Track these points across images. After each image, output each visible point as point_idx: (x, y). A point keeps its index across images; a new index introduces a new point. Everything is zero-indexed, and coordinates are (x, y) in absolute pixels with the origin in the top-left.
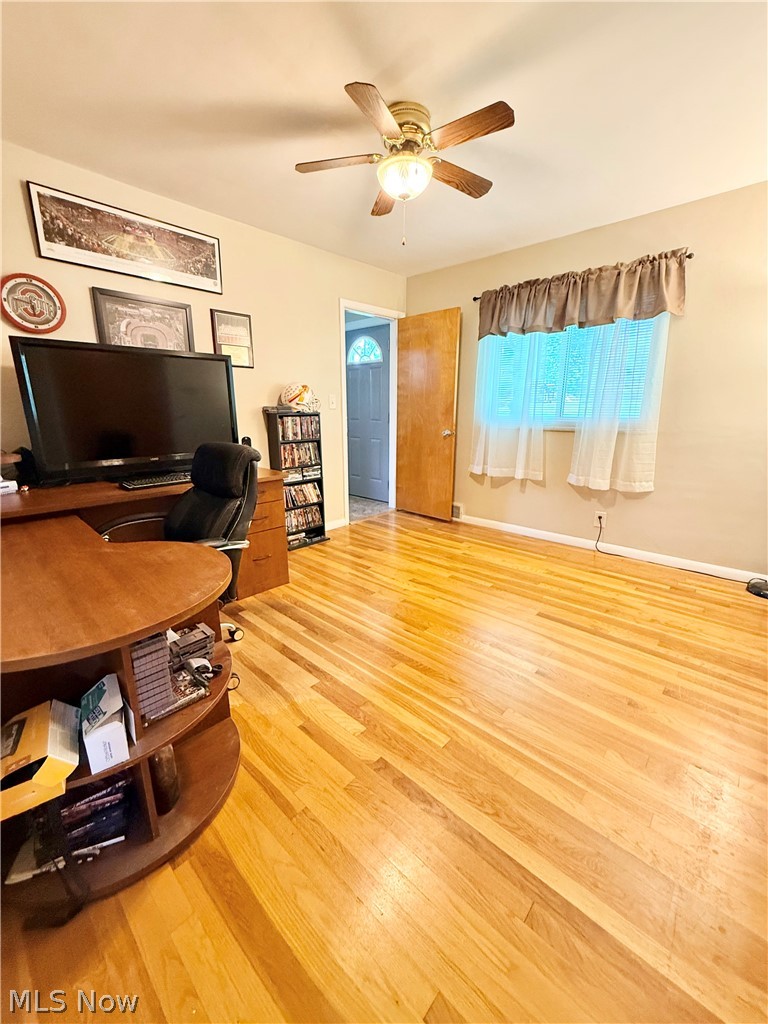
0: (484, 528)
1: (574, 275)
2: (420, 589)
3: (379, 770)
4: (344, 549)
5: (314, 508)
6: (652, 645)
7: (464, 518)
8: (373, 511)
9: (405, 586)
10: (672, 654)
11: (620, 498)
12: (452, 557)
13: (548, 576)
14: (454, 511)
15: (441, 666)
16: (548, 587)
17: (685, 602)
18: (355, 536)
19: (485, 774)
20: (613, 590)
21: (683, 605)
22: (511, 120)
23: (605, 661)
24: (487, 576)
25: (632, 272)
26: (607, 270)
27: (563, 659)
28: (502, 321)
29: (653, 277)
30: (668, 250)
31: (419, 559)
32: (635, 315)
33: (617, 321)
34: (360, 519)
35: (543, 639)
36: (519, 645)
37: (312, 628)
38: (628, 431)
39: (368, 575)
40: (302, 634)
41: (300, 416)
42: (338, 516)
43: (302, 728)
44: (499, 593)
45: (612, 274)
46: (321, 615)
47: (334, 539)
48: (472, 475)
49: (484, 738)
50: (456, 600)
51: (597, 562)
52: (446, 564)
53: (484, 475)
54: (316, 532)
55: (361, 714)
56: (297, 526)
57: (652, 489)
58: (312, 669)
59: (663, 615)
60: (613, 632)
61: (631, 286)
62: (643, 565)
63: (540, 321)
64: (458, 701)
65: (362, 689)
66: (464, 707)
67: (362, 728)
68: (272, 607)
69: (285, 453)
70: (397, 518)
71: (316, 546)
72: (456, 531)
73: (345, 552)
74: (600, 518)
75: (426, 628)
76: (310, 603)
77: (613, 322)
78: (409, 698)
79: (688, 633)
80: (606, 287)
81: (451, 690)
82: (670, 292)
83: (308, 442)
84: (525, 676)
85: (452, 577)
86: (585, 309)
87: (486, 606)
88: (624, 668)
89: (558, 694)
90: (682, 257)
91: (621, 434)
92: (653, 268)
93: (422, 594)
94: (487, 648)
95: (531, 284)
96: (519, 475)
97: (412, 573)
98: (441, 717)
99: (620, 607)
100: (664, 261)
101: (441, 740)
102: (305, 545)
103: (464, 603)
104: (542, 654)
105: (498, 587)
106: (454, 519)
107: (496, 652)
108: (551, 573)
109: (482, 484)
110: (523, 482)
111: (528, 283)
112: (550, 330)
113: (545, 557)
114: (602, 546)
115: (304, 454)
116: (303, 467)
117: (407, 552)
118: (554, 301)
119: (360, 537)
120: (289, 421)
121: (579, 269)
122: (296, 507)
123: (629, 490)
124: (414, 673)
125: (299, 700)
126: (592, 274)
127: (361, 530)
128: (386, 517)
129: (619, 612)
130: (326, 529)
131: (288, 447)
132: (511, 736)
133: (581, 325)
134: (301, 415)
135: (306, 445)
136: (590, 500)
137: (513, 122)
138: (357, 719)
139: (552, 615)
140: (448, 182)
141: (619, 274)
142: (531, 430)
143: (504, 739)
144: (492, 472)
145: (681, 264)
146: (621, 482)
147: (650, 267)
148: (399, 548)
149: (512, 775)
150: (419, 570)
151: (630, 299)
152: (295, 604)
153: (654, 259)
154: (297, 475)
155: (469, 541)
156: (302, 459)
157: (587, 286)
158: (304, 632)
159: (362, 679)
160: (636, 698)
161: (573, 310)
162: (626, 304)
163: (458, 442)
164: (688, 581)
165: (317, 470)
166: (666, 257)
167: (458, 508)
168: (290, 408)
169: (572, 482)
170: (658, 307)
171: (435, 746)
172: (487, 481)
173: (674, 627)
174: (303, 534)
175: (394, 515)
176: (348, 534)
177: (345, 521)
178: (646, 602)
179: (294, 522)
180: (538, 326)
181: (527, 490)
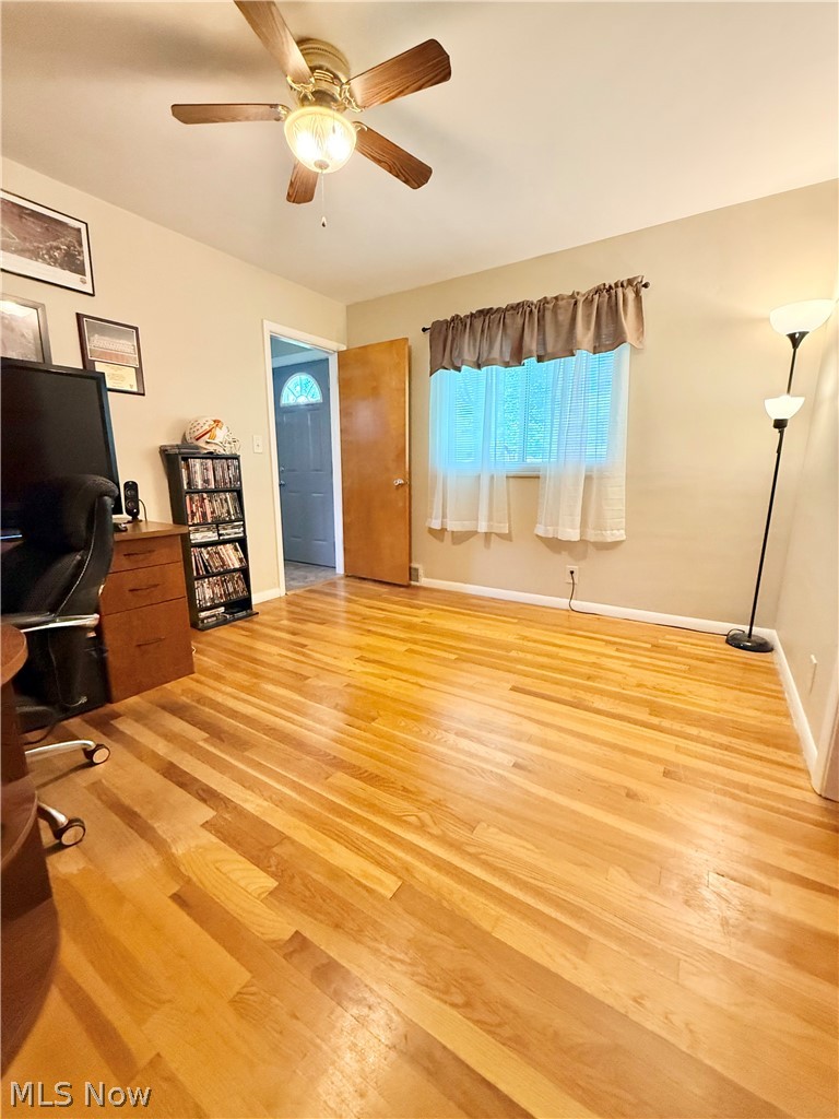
0: (444, 591)
1: (530, 304)
2: (370, 668)
3: (291, 954)
4: (276, 624)
5: (236, 575)
6: (643, 716)
7: (424, 581)
8: (316, 579)
9: (352, 667)
10: (666, 723)
11: (591, 549)
12: (410, 627)
13: (521, 642)
14: (412, 573)
15: (392, 770)
16: (521, 655)
17: (669, 661)
18: (293, 608)
19: (449, 933)
20: (593, 653)
21: (667, 665)
22: (447, 71)
23: (593, 740)
24: (451, 646)
25: (589, 302)
26: (563, 299)
27: (544, 744)
28: (456, 353)
29: (611, 307)
30: (624, 278)
31: (369, 631)
32: (595, 347)
33: (578, 352)
34: (299, 588)
35: (520, 719)
36: (491, 731)
37: (216, 733)
38: (595, 475)
39: (304, 655)
40: (201, 743)
41: (212, 459)
42: (269, 584)
43: (176, 898)
44: (465, 666)
45: (569, 304)
46: (234, 714)
47: (263, 614)
48: (431, 531)
49: (448, 873)
50: (414, 679)
51: (573, 623)
52: (402, 635)
53: (443, 530)
54: (240, 606)
55: (273, 861)
56: (212, 599)
57: (624, 538)
58: (207, 795)
59: (650, 678)
60: (599, 703)
61: (589, 316)
62: (619, 623)
63: (496, 353)
64: (412, 819)
65: (279, 820)
66: (421, 828)
67: (272, 883)
68: (164, 708)
69: (191, 505)
70: (347, 586)
71: (239, 623)
72: (414, 597)
73: (277, 629)
74: (572, 572)
75: (374, 719)
76: (220, 698)
77: (573, 355)
78: (345, 823)
79: (679, 697)
80: (564, 317)
81: (405, 805)
82: (628, 323)
83: (225, 491)
84: (501, 772)
85: (410, 651)
86: (543, 342)
87: (451, 684)
88: (614, 747)
89: (542, 792)
90: (638, 286)
91: (588, 478)
92: (610, 298)
93: (373, 674)
94: (452, 738)
95: (484, 313)
96: (483, 527)
97: (360, 649)
98: (390, 848)
99: (602, 673)
100: (620, 290)
101: (388, 885)
102: (225, 622)
103: (422, 681)
104: (520, 740)
105: (465, 658)
106: (413, 583)
107: (464, 743)
108: (525, 638)
109: (442, 540)
110: (487, 535)
111: (481, 312)
112: (507, 365)
113: (516, 621)
114: (576, 604)
115: (221, 506)
116: (218, 523)
117: (355, 624)
118: (509, 331)
119: (299, 610)
120: (196, 464)
121: (535, 298)
122: (209, 575)
123: (599, 539)
124: (355, 785)
125: (179, 850)
126: (548, 303)
127: (300, 601)
128: (333, 584)
129: (601, 678)
130: (254, 602)
131: (196, 497)
132: (486, 865)
133: (540, 359)
134: (212, 456)
135: (222, 496)
136: (560, 553)
137: (450, 74)
138: (265, 869)
139: (528, 688)
140: (378, 161)
141: (576, 304)
142: (492, 477)
143: (478, 872)
144: (452, 526)
145: (637, 293)
146: (593, 532)
147: (607, 296)
148: (348, 619)
149: (489, 929)
150: (369, 645)
151: (589, 329)
152: (198, 702)
153: (610, 287)
154: (210, 534)
155: (427, 607)
156: (217, 513)
157: (544, 316)
158: (205, 740)
159: (280, 802)
160: (634, 785)
161: (531, 342)
162: (585, 335)
163: (413, 493)
164: (668, 637)
165: (238, 527)
166: (622, 286)
167: (417, 570)
168: (197, 448)
169: (541, 533)
170: (618, 339)
171: (381, 898)
172: (448, 537)
173: (663, 691)
174: (222, 609)
175: (342, 582)
176: (284, 605)
177: (280, 591)
178: (629, 664)
179: (209, 594)
180: (494, 359)
181: (492, 545)
